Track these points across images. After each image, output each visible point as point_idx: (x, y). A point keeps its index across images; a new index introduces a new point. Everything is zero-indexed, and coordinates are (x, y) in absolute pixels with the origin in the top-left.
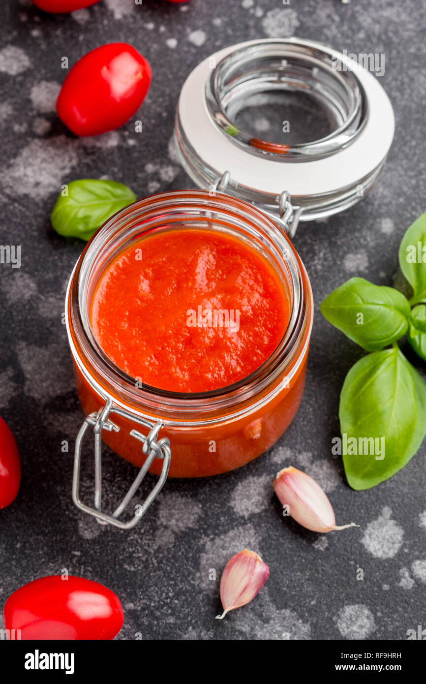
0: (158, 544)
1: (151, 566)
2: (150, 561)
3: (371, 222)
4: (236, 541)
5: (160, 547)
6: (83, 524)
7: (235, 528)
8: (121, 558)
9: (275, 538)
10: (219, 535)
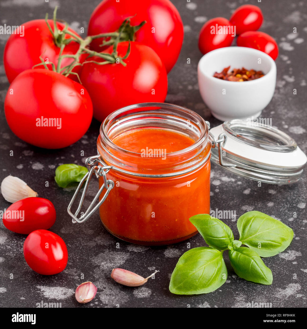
0: (87, 244)
1: (78, 248)
2: (79, 247)
3: (265, 201)
4: (119, 255)
5: (87, 245)
6: (64, 229)
7: (122, 252)
8: (69, 242)
9: (135, 260)
10: (113, 251)
